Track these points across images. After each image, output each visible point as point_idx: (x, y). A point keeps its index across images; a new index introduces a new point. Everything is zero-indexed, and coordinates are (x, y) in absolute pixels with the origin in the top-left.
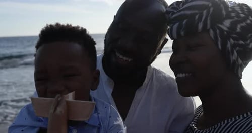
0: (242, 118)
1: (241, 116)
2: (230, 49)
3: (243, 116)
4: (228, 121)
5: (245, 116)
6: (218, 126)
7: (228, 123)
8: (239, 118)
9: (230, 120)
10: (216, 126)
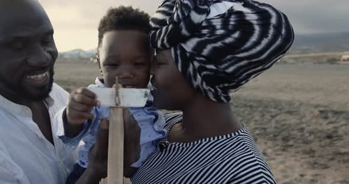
0: (225, 138)
1: (225, 136)
2: (192, 73)
3: (227, 136)
4: (210, 139)
5: (229, 136)
6: (197, 143)
7: (209, 141)
8: (222, 137)
9: (204, 140)
10: (196, 142)
